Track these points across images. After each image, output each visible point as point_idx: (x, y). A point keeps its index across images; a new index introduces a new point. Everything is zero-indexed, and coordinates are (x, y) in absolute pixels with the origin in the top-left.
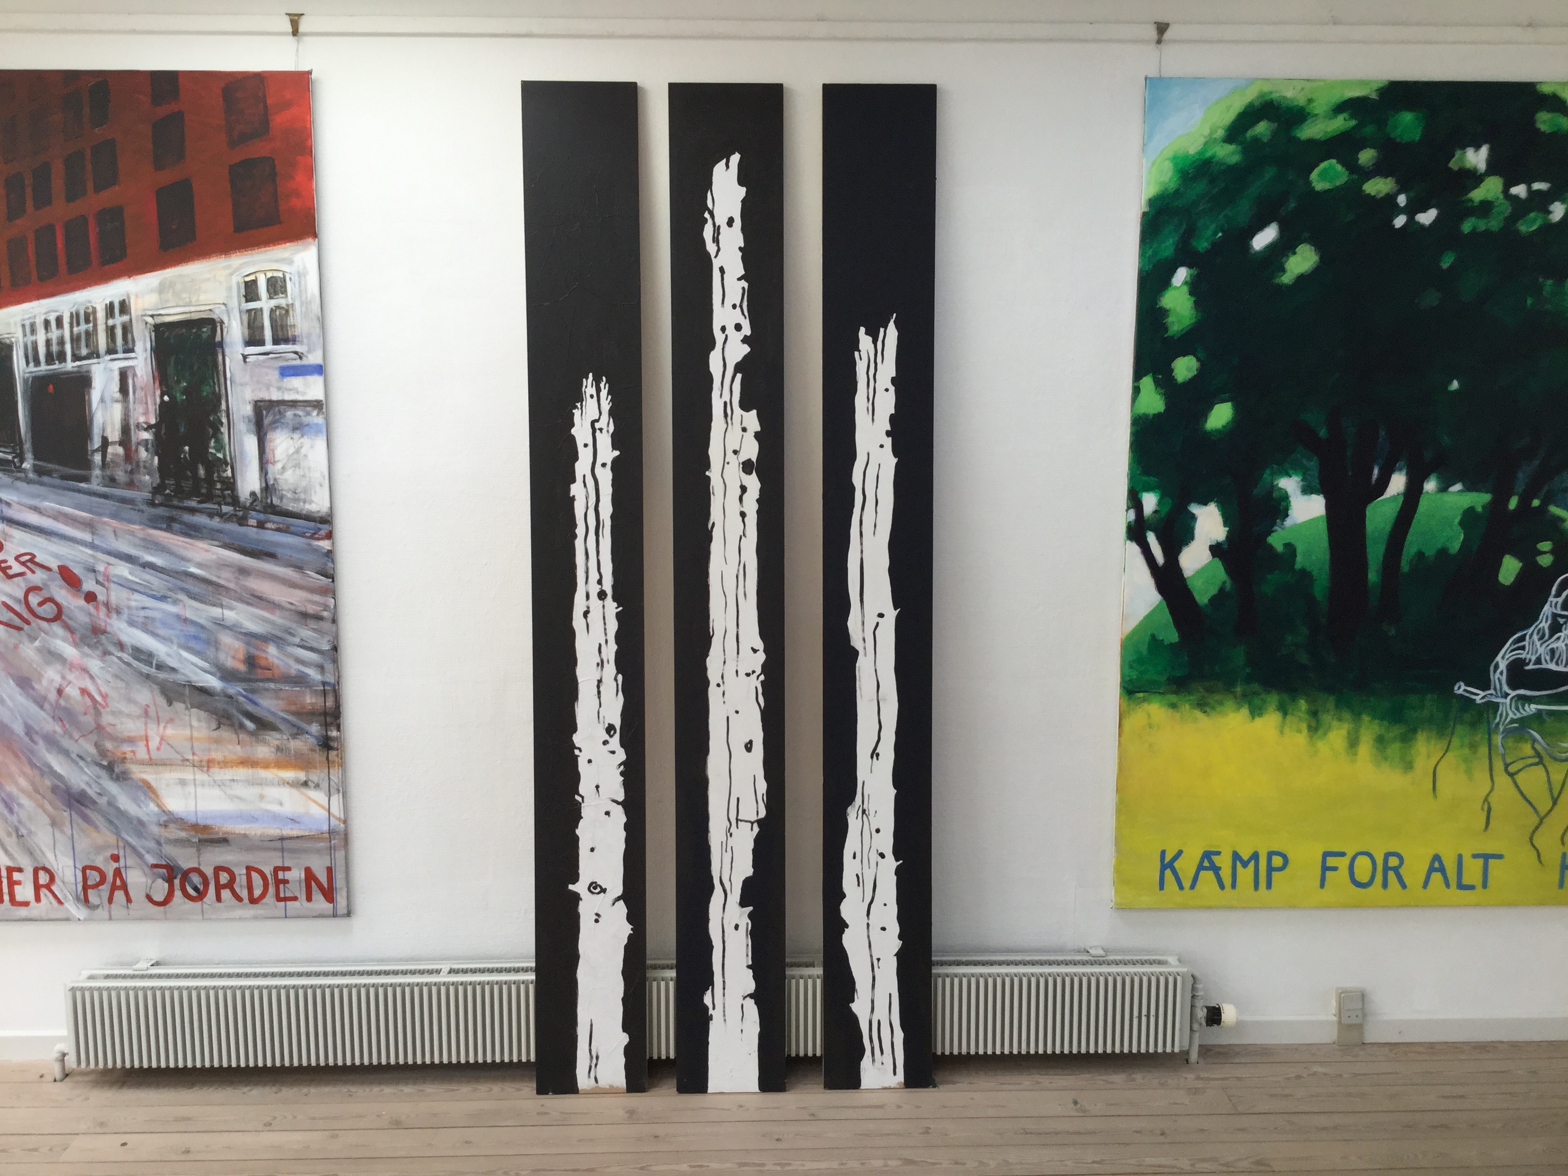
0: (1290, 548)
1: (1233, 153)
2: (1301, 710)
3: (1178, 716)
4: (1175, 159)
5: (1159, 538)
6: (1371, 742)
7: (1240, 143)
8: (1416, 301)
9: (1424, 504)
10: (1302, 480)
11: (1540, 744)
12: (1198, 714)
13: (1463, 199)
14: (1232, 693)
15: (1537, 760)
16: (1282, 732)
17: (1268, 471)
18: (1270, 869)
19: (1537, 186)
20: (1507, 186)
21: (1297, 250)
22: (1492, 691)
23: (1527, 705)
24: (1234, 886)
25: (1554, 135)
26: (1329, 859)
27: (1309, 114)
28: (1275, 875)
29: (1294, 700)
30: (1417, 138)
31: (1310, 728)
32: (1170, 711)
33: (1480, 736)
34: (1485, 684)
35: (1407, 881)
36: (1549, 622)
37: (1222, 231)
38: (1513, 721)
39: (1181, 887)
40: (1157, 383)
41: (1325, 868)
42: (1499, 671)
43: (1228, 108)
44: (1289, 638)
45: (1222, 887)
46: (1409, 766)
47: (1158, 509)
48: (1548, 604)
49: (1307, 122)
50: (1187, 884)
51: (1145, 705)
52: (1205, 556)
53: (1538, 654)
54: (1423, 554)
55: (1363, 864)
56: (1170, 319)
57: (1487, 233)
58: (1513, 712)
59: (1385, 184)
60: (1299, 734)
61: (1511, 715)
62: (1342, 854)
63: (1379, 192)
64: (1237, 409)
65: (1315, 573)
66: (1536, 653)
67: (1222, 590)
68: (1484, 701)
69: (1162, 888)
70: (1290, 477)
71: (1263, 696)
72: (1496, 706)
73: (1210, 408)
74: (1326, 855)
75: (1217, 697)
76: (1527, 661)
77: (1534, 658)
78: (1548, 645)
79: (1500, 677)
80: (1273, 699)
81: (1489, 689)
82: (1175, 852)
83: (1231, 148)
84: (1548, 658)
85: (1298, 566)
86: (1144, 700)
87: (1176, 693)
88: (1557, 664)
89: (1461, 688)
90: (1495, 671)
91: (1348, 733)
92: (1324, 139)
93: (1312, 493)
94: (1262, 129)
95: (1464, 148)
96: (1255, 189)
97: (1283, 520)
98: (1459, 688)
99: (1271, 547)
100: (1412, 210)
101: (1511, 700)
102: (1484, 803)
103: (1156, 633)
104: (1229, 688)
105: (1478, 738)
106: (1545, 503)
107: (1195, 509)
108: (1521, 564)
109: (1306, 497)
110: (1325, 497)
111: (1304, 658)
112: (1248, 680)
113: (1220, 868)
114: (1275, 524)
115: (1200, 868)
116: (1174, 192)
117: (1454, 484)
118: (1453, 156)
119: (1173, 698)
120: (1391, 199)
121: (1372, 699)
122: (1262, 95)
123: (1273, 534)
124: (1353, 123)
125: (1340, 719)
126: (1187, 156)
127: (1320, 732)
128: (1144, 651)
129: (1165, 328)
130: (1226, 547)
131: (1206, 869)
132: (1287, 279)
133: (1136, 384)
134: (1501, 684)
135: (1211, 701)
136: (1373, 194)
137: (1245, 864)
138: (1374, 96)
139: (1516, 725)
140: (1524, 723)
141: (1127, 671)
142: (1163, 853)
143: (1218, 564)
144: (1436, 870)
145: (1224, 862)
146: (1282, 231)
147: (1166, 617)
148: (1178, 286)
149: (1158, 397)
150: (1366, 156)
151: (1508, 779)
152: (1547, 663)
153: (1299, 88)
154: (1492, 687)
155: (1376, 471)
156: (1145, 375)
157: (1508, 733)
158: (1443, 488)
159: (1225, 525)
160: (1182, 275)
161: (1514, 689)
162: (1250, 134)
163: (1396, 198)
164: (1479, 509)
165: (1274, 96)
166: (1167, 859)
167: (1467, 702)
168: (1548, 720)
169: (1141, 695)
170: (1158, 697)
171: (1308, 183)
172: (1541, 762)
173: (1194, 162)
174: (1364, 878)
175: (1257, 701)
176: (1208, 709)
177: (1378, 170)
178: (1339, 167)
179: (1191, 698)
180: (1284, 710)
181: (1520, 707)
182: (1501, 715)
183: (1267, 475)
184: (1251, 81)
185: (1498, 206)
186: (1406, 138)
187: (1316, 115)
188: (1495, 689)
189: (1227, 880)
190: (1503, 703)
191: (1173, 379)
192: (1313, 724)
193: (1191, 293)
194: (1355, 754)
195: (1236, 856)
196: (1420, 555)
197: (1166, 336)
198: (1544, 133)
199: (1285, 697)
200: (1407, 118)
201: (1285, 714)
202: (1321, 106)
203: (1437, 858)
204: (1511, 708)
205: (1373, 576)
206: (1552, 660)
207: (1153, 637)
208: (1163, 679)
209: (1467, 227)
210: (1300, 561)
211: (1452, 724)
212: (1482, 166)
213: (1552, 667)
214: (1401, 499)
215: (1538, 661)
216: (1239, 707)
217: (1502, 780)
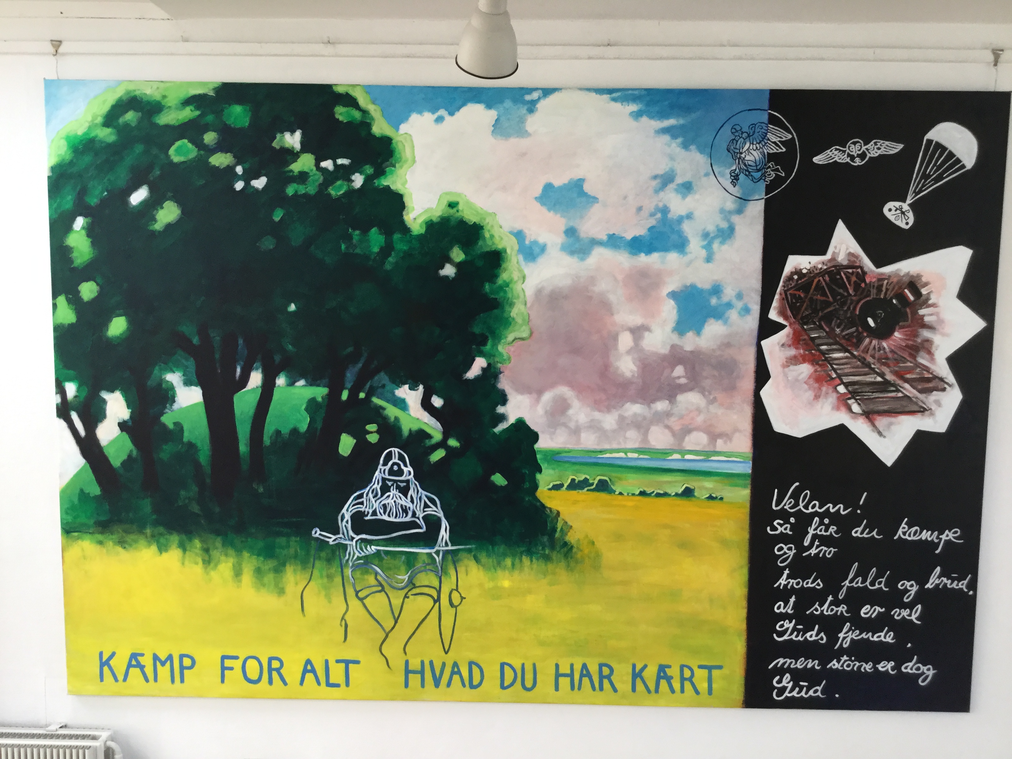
0: (179, 426)
1: (111, 134)
2: (196, 548)
3: (104, 550)
4: (68, 138)
5: (80, 416)
6: (252, 573)
7: (114, 127)
8: (258, 244)
9: (277, 395)
10: (183, 375)
11: (381, 576)
12: (119, 549)
13: (287, 169)
14: (143, 533)
15: (380, 588)
16: (183, 564)
17: (157, 368)
18: (182, 668)
19: (340, 161)
20: (318, 162)
21: (164, 205)
22: (341, 535)
23: (368, 546)
24: (156, 680)
25: (349, 123)
26: (226, 661)
27: (164, 106)
28: (186, 672)
29: (190, 540)
30: (247, 124)
31: (204, 561)
32: (98, 547)
33: (334, 569)
34: (335, 530)
35: (287, 680)
36: (380, 484)
37: (107, 191)
38: (359, 559)
39: (116, 680)
40: (69, 301)
41: (224, 668)
42: (345, 520)
43: (104, 102)
44: (183, 493)
45: (147, 680)
46: (281, 591)
47: (77, 394)
48: (378, 470)
49: (163, 113)
50: (120, 677)
51: (80, 542)
52: (116, 431)
53: (374, 508)
54: (280, 432)
55: (252, 666)
56: (75, 255)
57: (306, 195)
58: (358, 551)
59: (226, 158)
60: (196, 566)
61: (357, 554)
62: (236, 658)
63: (221, 164)
64: (131, 322)
65: (199, 445)
66: (372, 508)
67: (130, 456)
68: (335, 543)
69: (102, 679)
70: (174, 373)
71: (168, 537)
72: (345, 547)
73: (110, 320)
74: (224, 658)
75: (132, 537)
76: (366, 513)
77: (371, 511)
78: (381, 502)
79: (347, 525)
80: (175, 539)
81: (339, 534)
82: (110, 654)
83: (108, 131)
84: (382, 511)
85: (185, 440)
86: (78, 538)
87: (102, 533)
88: (389, 516)
89: (317, 533)
90: (342, 520)
91: (234, 565)
92: (177, 124)
93: (191, 385)
94: (130, 117)
95: (283, 133)
96: (129, 160)
97: (171, 405)
98: (316, 533)
99: (164, 425)
100: (248, 176)
101: (356, 542)
102: (342, 620)
103: (83, 488)
104: (141, 530)
105: (333, 570)
106: (369, 395)
107: (105, 395)
108: (355, 441)
109: (187, 388)
110: (203, 389)
111: (196, 508)
112: (156, 523)
113: (144, 666)
114: (165, 407)
115: (130, 666)
116: (69, 163)
117: (298, 381)
118: (275, 138)
119: (100, 537)
120: (230, 169)
121: (249, 540)
122: (128, 92)
123: (164, 415)
124: (198, 113)
125: (226, 555)
126: (76, 136)
127: (212, 565)
128: (76, 501)
129: (71, 261)
130: (130, 424)
131: (134, 666)
132: (158, 226)
133: (54, 302)
134: (347, 531)
135: (128, 539)
136: (217, 166)
137: (163, 664)
138: (212, 93)
139: (362, 561)
140: (367, 560)
141: (64, 516)
142: (101, 654)
143: (126, 437)
144: (309, 671)
145: (147, 661)
146: (152, 190)
147: (90, 475)
148: (78, 230)
149: (71, 311)
150: (210, 138)
151: (359, 603)
152: (382, 515)
153: (155, 87)
154: (341, 532)
155: (239, 370)
156: (60, 295)
157: (355, 567)
158: (291, 383)
159: (128, 407)
160: (80, 222)
161: (357, 534)
162: (121, 120)
163: (235, 169)
164: (320, 399)
165: (137, 93)
166: (105, 659)
167: (322, 543)
168: (385, 558)
169: (76, 534)
170: (89, 536)
171: (168, 156)
172: (383, 590)
173: (82, 141)
174: (255, 677)
175: (162, 540)
176: (127, 546)
177: (220, 147)
178: (190, 145)
179: (113, 537)
180: (183, 546)
181: (363, 547)
182: (350, 554)
183: (156, 371)
184: (119, 82)
185: (312, 176)
186: (239, 125)
187: (170, 107)
188: (343, 534)
189: (150, 676)
190: (350, 545)
191: (80, 299)
192: (207, 558)
193: (88, 236)
194: (240, 581)
195: (156, 658)
196: (278, 433)
197: (72, 266)
198: (342, 122)
199: (184, 537)
200: (237, 109)
201: (185, 550)
202: (173, 100)
203: (308, 662)
204: (356, 548)
205: (243, 448)
206: (385, 513)
207: (82, 491)
208: (92, 522)
209: (290, 190)
210: (187, 437)
211: (312, 560)
212: (297, 146)
213: (385, 517)
214: (260, 390)
215: (374, 513)
216: (149, 544)
217: (354, 603)
